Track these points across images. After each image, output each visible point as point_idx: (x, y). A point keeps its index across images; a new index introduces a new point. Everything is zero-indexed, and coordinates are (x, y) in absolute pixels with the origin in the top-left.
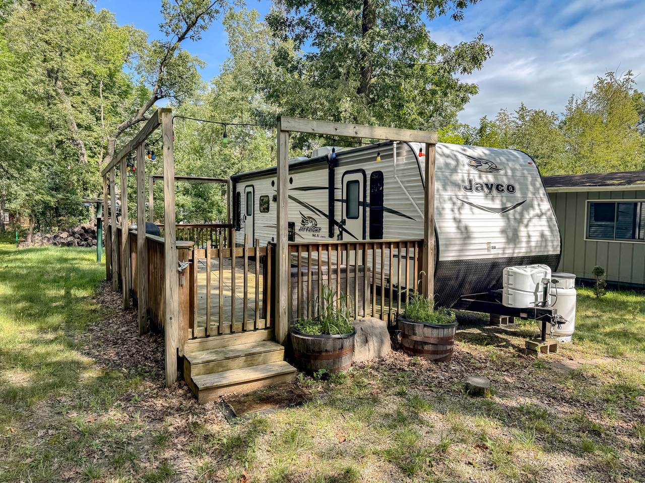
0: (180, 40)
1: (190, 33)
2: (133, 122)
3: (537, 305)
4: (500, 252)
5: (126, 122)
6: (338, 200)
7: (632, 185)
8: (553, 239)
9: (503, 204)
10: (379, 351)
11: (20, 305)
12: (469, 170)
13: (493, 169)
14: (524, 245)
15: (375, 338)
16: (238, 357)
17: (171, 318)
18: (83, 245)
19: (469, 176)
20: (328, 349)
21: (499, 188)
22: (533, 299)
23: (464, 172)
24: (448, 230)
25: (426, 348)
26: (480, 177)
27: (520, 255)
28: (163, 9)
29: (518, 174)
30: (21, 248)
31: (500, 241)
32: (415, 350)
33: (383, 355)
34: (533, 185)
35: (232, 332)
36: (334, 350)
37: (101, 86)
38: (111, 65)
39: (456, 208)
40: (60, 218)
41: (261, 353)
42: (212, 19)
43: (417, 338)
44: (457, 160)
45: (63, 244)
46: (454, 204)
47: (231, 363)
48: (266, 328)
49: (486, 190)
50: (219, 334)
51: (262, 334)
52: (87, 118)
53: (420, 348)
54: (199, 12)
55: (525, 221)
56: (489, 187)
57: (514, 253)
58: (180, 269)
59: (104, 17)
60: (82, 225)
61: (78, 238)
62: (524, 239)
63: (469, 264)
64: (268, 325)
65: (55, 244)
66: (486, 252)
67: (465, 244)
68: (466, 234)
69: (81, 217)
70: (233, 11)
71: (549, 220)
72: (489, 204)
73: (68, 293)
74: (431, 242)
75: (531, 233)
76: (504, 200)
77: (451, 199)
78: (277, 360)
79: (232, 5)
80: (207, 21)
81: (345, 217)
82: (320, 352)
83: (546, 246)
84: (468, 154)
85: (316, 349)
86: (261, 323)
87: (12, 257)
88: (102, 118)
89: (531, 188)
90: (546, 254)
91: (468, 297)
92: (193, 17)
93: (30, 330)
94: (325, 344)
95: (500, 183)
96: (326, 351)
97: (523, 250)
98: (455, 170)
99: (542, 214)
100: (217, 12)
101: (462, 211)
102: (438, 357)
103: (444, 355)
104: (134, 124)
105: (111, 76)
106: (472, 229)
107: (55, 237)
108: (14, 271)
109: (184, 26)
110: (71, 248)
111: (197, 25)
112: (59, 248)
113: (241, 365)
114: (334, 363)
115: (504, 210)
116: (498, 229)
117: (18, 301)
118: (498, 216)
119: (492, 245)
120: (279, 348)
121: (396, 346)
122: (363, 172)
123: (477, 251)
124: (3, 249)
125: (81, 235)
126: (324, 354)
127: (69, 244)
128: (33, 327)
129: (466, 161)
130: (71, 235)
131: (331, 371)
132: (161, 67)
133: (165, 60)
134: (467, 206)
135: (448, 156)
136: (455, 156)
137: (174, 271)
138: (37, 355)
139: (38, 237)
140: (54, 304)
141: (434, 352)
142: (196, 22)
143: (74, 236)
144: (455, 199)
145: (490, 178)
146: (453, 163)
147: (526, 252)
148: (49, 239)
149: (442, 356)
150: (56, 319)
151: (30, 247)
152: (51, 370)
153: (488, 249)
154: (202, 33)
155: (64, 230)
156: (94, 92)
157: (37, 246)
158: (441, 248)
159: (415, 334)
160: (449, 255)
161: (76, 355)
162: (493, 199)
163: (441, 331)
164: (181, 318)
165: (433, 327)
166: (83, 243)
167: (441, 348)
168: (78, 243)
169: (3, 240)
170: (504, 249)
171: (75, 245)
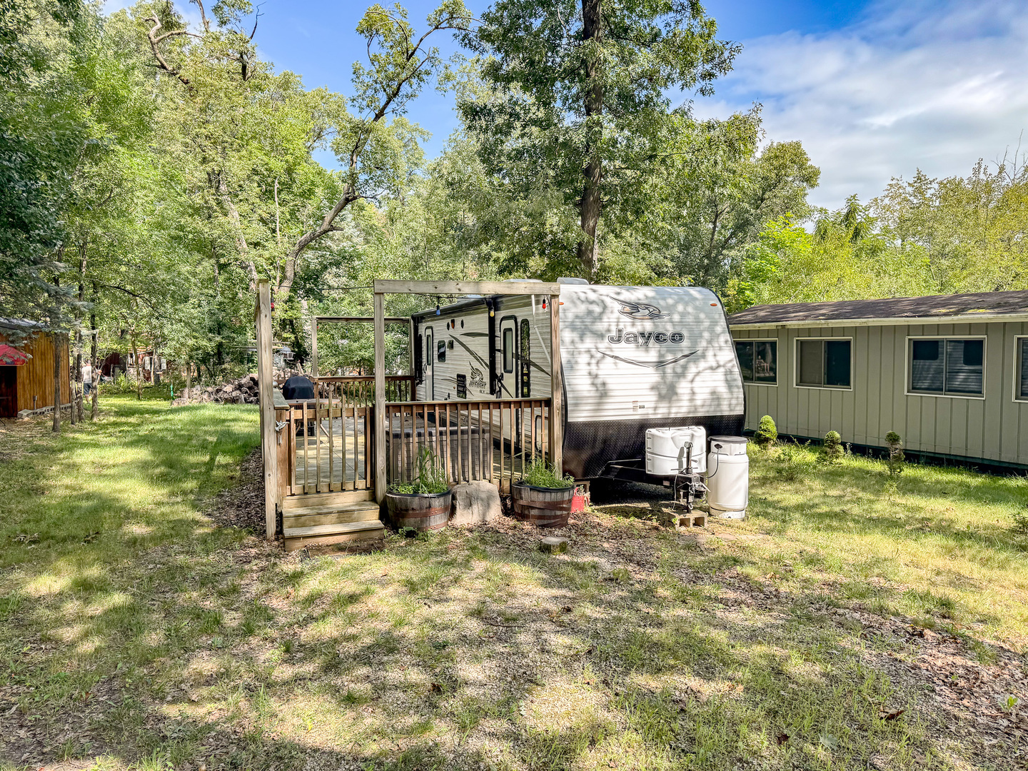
0: (377, 117)
1: (392, 105)
2: (317, 233)
3: (682, 473)
4: (651, 411)
5: (308, 234)
6: (499, 351)
7: (959, 316)
8: (730, 396)
9: (661, 356)
10: (484, 515)
11: (157, 471)
12: (618, 318)
13: (655, 315)
14: (686, 403)
15: (480, 502)
16: (331, 513)
17: (269, 475)
18: (251, 402)
19: (617, 325)
20: (414, 507)
21: (659, 338)
22: (676, 465)
23: (611, 320)
24: (579, 388)
25: (533, 512)
26: (633, 325)
27: (679, 416)
28: (354, 76)
29: (690, 319)
30: (175, 405)
31: (649, 399)
32: (522, 516)
33: (488, 519)
34: (711, 330)
35: (331, 491)
36: (421, 509)
37: (277, 186)
38: (289, 158)
39: (594, 361)
40: (223, 367)
41: (354, 511)
42: (422, 84)
43: (523, 502)
44: (605, 307)
45: (227, 401)
46: (592, 357)
47: (323, 518)
48: (367, 489)
49: (641, 340)
50: (318, 492)
51: (363, 494)
52: (258, 231)
53: (526, 512)
54: (403, 76)
55: (690, 376)
56: (646, 337)
57: (669, 413)
58: (277, 429)
59: (287, 82)
60: (251, 375)
61: (246, 392)
62: (686, 397)
63: (608, 425)
64: (368, 486)
65: (217, 400)
66: (631, 412)
67: (599, 404)
68: (603, 392)
69: (251, 365)
70: (449, 71)
71: (729, 372)
72: (641, 355)
73: (212, 459)
74: (557, 401)
75: (696, 390)
76: (663, 350)
77: (588, 351)
78: (371, 518)
79: (448, 63)
80: (415, 86)
81: (503, 371)
82: (407, 510)
83: (719, 405)
84: (621, 297)
85: (403, 507)
86: (361, 484)
87: (162, 418)
88: (278, 229)
89: (706, 335)
90: (719, 414)
91: (617, 464)
92: (395, 85)
93: (160, 492)
94: (411, 503)
95: (661, 330)
96: (413, 509)
97: (684, 410)
98: (599, 317)
99: (719, 366)
100: (428, 73)
101: (601, 366)
102: (545, 522)
103: (553, 521)
104: (319, 236)
105: (289, 171)
106: (609, 387)
107: (218, 391)
108: (160, 435)
109: (382, 98)
110: (235, 406)
111: (400, 94)
112: (220, 406)
113: (333, 521)
114: (422, 522)
115: (660, 364)
116: (648, 386)
117: (158, 466)
118: (651, 370)
119: (639, 404)
120: (373, 507)
121: (507, 512)
122: (515, 318)
123: (619, 410)
124: (155, 407)
125: (250, 388)
126: (411, 512)
127: (234, 401)
128: (165, 491)
129: (617, 307)
130: (236, 389)
131: (419, 529)
132: (352, 156)
133: (356, 148)
134: (608, 360)
135: (592, 302)
136: (603, 301)
137: (272, 429)
138: (163, 514)
139: (197, 390)
140: (193, 471)
141: (540, 517)
142: (397, 92)
143: (241, 390)
144: (593, 351)
145: (648, 326)
146: (597, 309)
147: (689, 412)
148: (210, 394)
149: (549, 521)
150: (190, 484)
151: (187, 404)
152: (171, 525)
153: (634, 408)
154: (409, 104)
155: (228, 382)
156: (267, 195)
157: (195, 403)
158: (569, 408)
159: (521, 498)
160: (580, 416)
161: (198, 516)
162: (647, 349)
163: (548, 495)
164: (279, 475)
165: (539, 491)
166: (251, 398)
167: (548, 513)
168: (245, 399)
169: (157, 395)
170: (655, 408)
171: (241, 403)
